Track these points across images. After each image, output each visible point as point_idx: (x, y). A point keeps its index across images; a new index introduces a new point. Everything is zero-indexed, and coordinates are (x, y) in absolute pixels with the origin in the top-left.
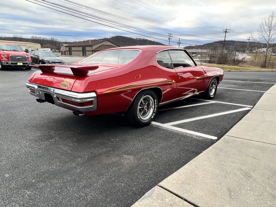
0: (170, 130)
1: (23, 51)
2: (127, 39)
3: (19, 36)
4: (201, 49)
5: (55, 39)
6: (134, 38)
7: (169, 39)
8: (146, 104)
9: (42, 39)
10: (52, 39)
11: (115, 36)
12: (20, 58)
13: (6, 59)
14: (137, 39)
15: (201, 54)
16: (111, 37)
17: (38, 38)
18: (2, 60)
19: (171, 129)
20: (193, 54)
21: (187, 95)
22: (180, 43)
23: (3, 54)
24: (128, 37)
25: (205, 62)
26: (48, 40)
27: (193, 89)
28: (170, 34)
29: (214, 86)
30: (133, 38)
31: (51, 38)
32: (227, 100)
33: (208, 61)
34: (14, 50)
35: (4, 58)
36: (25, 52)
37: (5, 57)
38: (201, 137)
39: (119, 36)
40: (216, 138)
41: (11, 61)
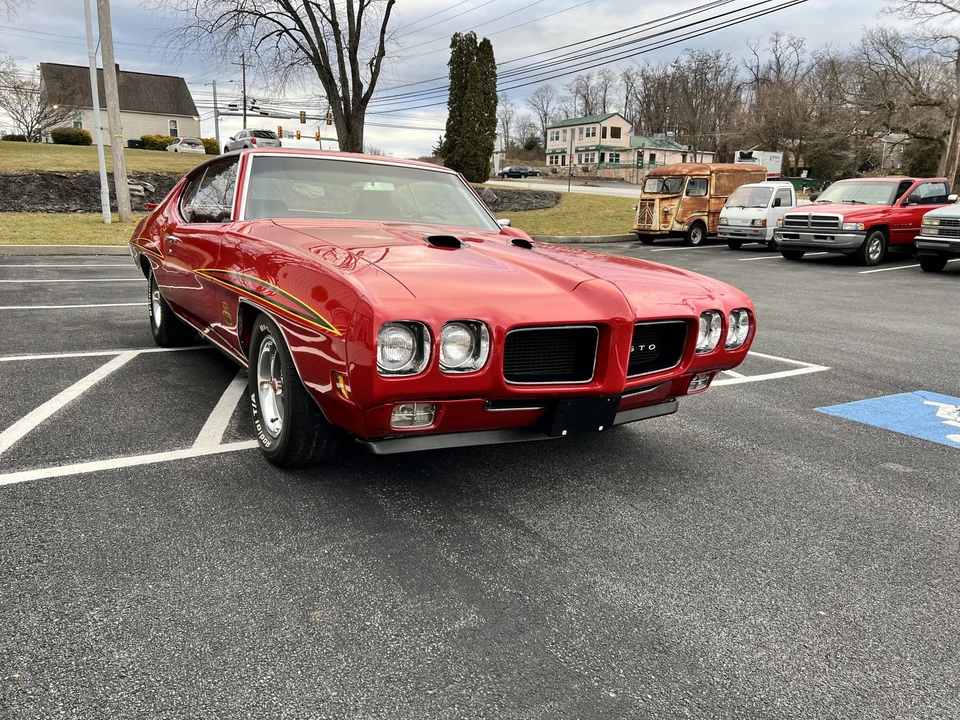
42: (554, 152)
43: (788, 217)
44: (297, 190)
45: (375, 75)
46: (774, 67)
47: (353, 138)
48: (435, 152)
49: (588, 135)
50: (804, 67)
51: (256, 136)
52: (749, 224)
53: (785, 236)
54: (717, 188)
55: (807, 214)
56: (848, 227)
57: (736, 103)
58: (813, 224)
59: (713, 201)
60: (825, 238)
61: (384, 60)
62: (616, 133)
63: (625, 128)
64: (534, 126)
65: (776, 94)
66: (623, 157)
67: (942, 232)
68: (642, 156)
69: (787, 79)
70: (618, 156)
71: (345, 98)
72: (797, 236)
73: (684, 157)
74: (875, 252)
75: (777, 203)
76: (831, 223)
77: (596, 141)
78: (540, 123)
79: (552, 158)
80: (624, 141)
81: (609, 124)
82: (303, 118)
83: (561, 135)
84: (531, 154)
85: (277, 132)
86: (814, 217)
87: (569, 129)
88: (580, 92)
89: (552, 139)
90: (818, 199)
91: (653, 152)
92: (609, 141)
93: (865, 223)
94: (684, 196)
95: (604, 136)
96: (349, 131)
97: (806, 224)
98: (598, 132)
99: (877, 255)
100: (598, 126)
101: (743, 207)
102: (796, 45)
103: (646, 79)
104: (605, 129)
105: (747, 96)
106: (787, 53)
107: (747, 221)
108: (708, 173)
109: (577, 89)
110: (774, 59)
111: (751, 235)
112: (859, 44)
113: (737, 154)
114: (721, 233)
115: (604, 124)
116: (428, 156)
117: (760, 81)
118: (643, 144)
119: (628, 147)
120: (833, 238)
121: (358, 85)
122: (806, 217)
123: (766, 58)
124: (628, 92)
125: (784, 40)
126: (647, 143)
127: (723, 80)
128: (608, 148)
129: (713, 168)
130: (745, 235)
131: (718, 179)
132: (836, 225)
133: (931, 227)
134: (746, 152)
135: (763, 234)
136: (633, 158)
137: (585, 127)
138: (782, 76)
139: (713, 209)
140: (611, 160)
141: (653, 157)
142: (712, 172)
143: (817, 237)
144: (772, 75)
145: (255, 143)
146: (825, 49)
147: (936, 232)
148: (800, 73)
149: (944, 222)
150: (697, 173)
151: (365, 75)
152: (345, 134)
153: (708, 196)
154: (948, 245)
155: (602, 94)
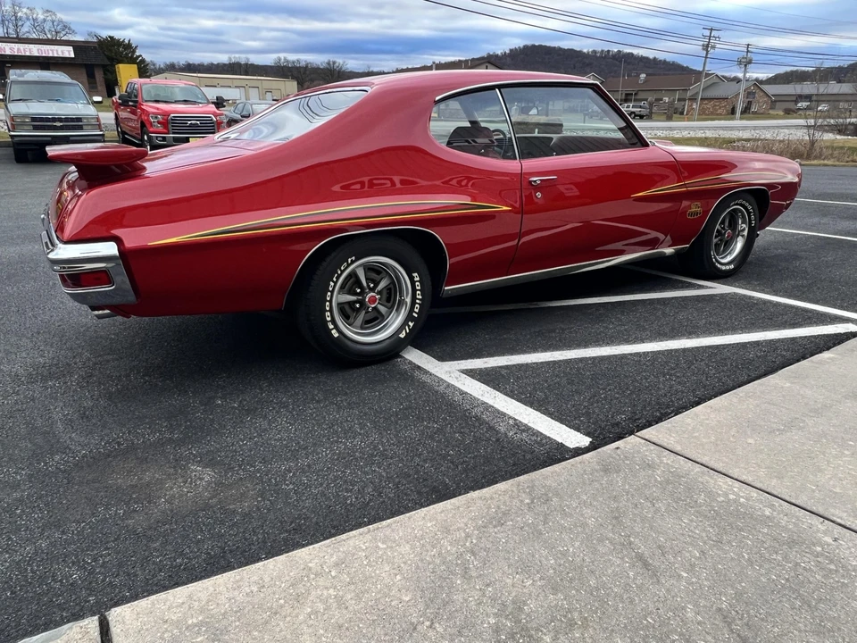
0: (442, 388)
1: (208, 102)
2: (559, 55)
3: (242, 58)
4: (839, 82)
5: (337, 64)
6: (585, 51)
7: (706, 47)
8: (380, 287)
9: (303, 64)
10: (329, 64)
11: (522, 46)
12: (196, 125)
13: (160, 128)
14: (594, 52)
15: (833, 99)
16: (508, 52)
17: (293, 62)
18: (151, 130)
19: (449, 385)
20: (796, 102)
21: (621, 253)
22: (750, 62)
23: (153, 113)
24: (566, 48)
25: (840, 132)
26: (318, 68)
27: (654, 234)
28: (711, 30)
29: (744, 226)
30: (580, 52)
31: (326, 61)
32: (787, 284)
33: (852, 127)
34: (185, 101)
35: (156, 124)
36: (213, 106)
37: (159, 123)
38: (527, 429)
39: (534, 46)
40: (585, 441)
41: (174, 133)
133: (22, 123)
147: (31, 127)
149: (36, 118)
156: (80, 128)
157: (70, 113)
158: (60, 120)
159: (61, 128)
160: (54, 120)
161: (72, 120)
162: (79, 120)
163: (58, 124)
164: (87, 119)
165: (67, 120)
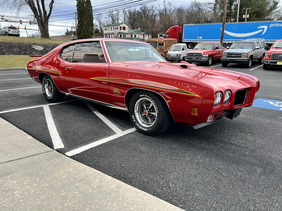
13: (267, 58)
35: (267, 56)
41: (271, 60)
42: (106, 34)
43: (188, 53)
44: (34, 48)
45: (51, 8)
46: (164, 10)
47: (45, 29)
48: (66, 34)
49: (116, 29)
50: (172, 10)
51: (10, 29)
52: (176, 56)
53: (188, 59)
54: (165, 45)
55: (194, 52)
56: (204, 56)
57: (155, 20)
58: (195, 55)
59: (165, 49)
60: (199, 59)
61: (54, 4)
62: (124, 28)
63: (127, 27)
64: (97, 26)
65: (167, 18)
66: (127, 36)
67: (228, 57)
68: (132, 35)
69: (168, 13)
70: (125, 35)
71: (41, 16)
72: (191, 59)
73: (144, 36)
74: (210, 62)
75: (183, 49)
76: (200, 55)
77: (118, 31)
78: (99, 25)
79: (105, 36)
80: (126, 31)
81: (122, 26)
82: (21, 22)
83: (108, 29)
84: (97, 34)
85: (17, 27)
86: (196, 53)
87: (110, 27)
88: (110, 16)
89: (105, 30)
90: (194, 48)
91: (135, 34)
92: (122, 31)
93: (208, 54)
94: (157, 48)
95: (121, 29)
96: (43, 27)
97: (193, 55)
98: (119, 28)
99: (211, 63)
100: (119, 26)
101: (174, 51)
102: (170, 4)
103: (130, 12)
104: (121, 27)
105: (158, 18)
106: (167, 6)
107: (175, 55)
108: (163, 41)
109: (110, 15)
110: (164, 8)
111: (177, 58)
112: (190, 5)
113: (159, 35)
114: (168, 58)
115: (120, 26)
116: (64, 35)
117: (161, 14)
118: (132, 32)
119: (128, 33)
120: (201, 59)
121: (45, 12)
122: (193, 53)
123: (162, 8)
124: (125, 16)
125: (166, 3)
126: (133, 31)
127: (150, 13)
128: (122, 33)
129: (164, 40)
130: (175, 58)
131: (165, 43)
132: (201, 55)
133: (225, 55)
134: (161, 34)
135: (180, 58)
136: (129, 36)
137: (115, 27)
138: (167, 13)
139: (165, 51)
140: (123, 37)
141: (135, 36)
142: (164, 41)
143: (196, 59)
144: (164, 13)
145: (10, 31)
146: (182, 6)
147: (226, 56)
148: (171, 12)
149: (228, 54)
150: (160, 41)
151: (47, 9)
152: (42, 28)
153: (163, 48)
154: (229, 60)
155: (117, 16)
156: (240, 57)
157: (238, 52)
158: (235, 54)
159: (234, 57)
160: (233, 54)
161: (238, 54)
162: (241, 54)
163: (234, 55)
164: (243, 54)
165: (237, 54)
